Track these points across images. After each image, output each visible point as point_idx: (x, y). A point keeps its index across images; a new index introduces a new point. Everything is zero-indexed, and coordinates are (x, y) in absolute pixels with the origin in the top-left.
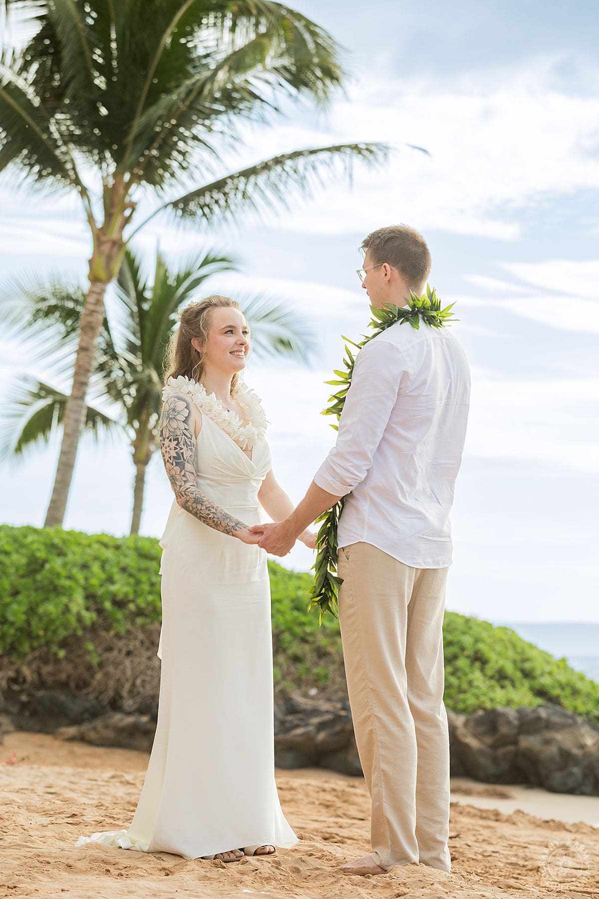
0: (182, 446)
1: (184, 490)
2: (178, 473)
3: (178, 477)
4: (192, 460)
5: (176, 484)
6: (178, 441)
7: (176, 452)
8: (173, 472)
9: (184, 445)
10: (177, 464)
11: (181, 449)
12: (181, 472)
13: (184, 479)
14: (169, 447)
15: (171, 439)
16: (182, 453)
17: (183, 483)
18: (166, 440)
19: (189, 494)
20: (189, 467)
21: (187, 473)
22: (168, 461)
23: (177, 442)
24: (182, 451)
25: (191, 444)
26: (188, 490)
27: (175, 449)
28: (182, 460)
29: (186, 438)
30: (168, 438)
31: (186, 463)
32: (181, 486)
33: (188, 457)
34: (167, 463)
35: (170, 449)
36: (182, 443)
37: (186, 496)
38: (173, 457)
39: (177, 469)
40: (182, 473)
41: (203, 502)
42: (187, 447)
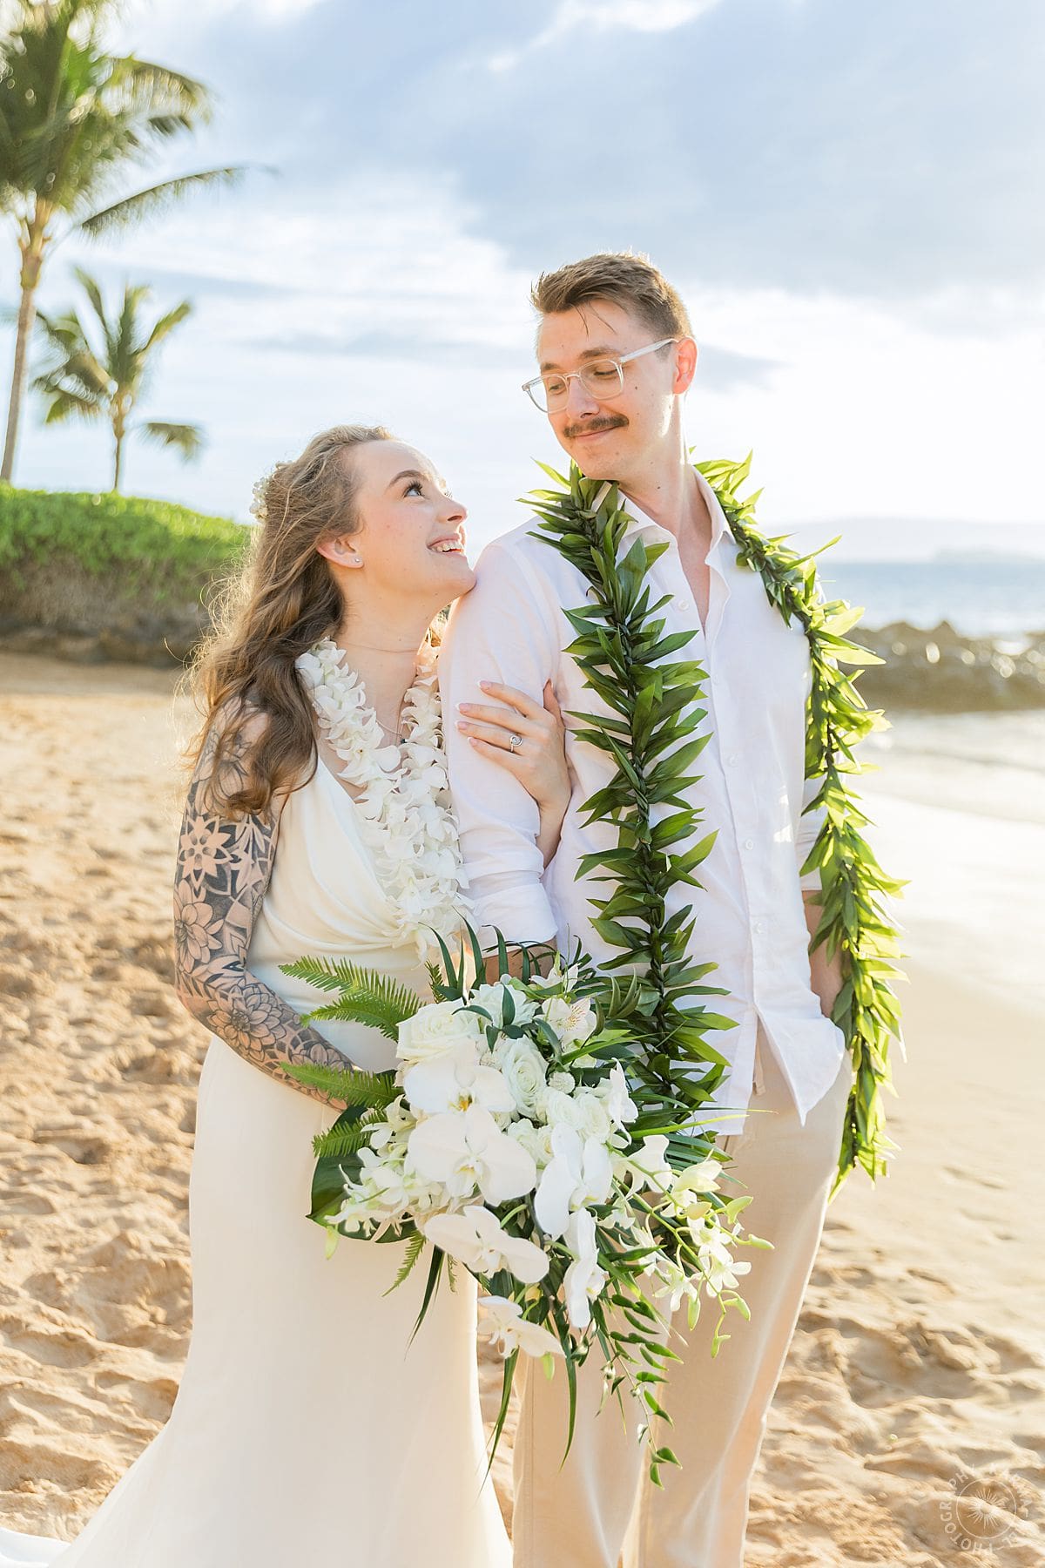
0: (239, 853)
1: (204, 980)
2: (204, 922)
3: (198, 932)
4: (257, 895)
5: (187, 950)
6: (233, 836)
7: (219, 867)
8: (190, 914)
9: (246, 851)
10: (210, 899)
11: (236, 860)
12: (212, 922)
13: (215, 945)
14: (203, 842)
15: (213, 823)
16: (235, 874)
17: (206, 957)
18: (200, 819)
19: (217, 996)
20: (239, 914)
21: (228, 931)
22: (188, 879)
23: (229, 835)
24: (234, 867)
25: (267, 850)
26: (215, 983)
27: (219, 855)
28: (228, 893)
29: (256, 830)
30: (206, 817)
31: (236, 901)
32: (197, 963)
33: (250, 886)
34: (183, 882)
35: (205, 850)
36: (242, 844)
37: (207, 998)
38: (207, 875)
39: (206, 911)
40: (215, 928)
41: (253, 1027)
42: (253, 857)
